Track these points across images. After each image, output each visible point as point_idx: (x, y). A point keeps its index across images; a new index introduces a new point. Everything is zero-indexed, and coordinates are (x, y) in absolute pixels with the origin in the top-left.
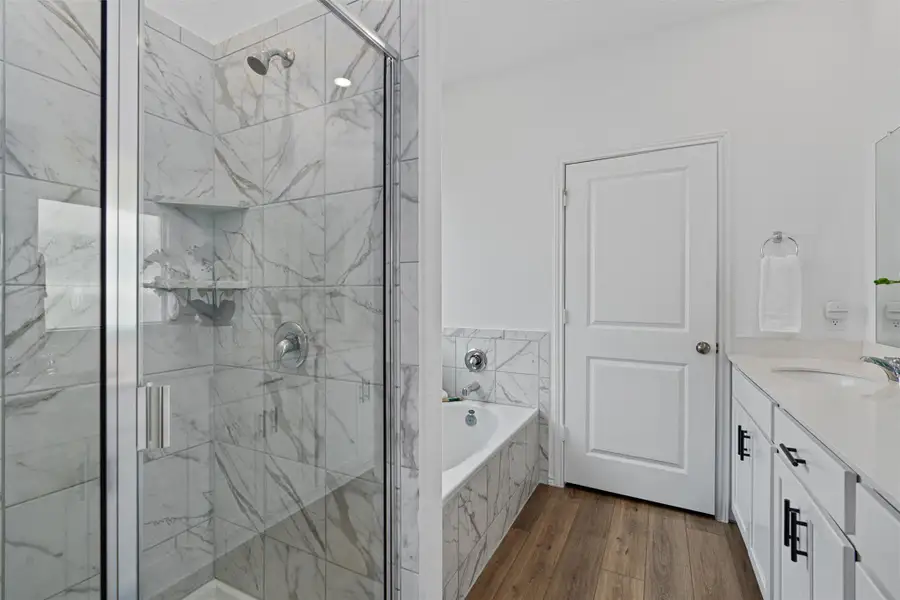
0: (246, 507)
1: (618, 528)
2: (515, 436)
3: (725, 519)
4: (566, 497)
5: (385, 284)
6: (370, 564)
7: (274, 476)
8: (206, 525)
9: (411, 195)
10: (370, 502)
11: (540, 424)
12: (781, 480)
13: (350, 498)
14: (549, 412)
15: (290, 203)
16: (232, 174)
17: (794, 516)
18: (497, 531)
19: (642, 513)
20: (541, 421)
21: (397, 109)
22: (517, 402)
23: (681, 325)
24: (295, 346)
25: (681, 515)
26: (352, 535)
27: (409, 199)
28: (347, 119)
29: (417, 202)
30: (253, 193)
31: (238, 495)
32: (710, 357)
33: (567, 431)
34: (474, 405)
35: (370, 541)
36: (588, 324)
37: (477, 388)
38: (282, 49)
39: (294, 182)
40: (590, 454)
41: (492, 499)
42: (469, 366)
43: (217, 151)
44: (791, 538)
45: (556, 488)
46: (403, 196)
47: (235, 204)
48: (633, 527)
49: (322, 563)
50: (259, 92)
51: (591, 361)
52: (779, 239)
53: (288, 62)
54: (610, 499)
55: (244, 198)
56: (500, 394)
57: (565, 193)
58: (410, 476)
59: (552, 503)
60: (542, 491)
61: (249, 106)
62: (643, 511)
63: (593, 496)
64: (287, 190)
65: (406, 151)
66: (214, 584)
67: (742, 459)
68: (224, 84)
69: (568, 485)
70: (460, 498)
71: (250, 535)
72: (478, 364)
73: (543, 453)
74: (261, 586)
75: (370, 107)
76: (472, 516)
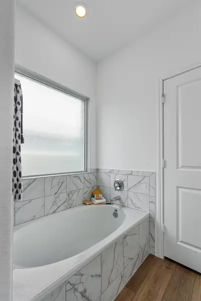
11: (150, 221)
14: (155, 215)
22: (138, 208)
33: (165, 227)
34: (118, 207)
36: (178, 167)
37: (119, 199)
40: (179, 243)
42: (115, 187)
45: (159, 258)
51: (179, 189)
56: (130, 203)
57: (163, 95)
60: (151, 258)
69: (166, 258)
72: (120, 187)
73: (151, 237)
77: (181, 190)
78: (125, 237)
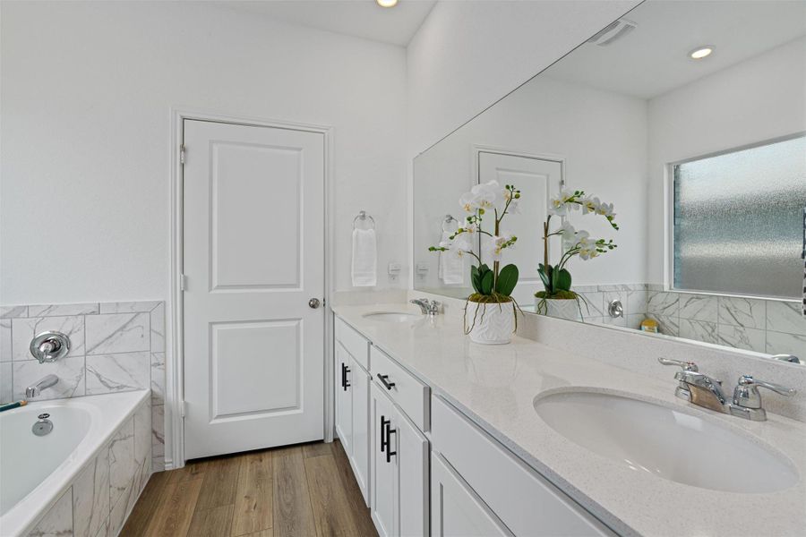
1: (244, 488)
2: (118, 430)
3: (330, 440)
4: (187, 476)
11: (153, 406)
12: (375, 400)
14: (165, 390)
17: (388, 427)
19: (267, 461)
20: (155, 402)
22: (120, 388)
23: (298, 285)
25: (298, 450)
32: (319, 310)
33: (186, 405)
34: (49, 406)
37: (53, 383)
40: (213, 422)
42: (38, 355)
44: (385, 444)
45: (174, 471)
48: (259, 478)
51: (214, 326)
52: (363, 217)
54: (236, 459)
56: (92, 383)
57: (183, 149)
59: (170, 490)
60: (157, 480)
62: (267, 458)
67: (345, 389)
69: (189, 462)
72: (56, 350)
73: (157, 437)
77: (216, 328)
78: (112, 445)
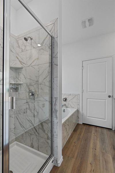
0: (22, 126)
1: (93, 131)
2: (73, 113)
3: (114, 129)
4: (83, 126)
5: (51, 82)
6: (48, 137)
7: (28, 120)
8: (14, 130)
9: (56, 64)
10: (48, 125)
11: (77, 112)
13: (44, 124)
14: (79, 109)
15: (32, 66)
16: (20, 61)
18: (70, 132)
19: (98, 129)
20: (78, 111)
21: (54, 48)
22: (73, 107)
23: (105, 92)
24: (33, 95)
25: (105, 129)
26: (44, 131)
27: (56, 65)
28: (43, 50)
29: (58, 65)
30: (24, 65)
31: (21, 124)
32: (111, 98)
33: (83, 113)
34: (65, 108)
35: (48, 132)
36: (87, 92)
37: (65, 105)
38: (30, 36)
39: (33, 62)
40: (87, 117)
41: (69, 125)
42: (64, 101)
43: (16, 57)
45: (81, 124)
46: (55, 64)
47: (21, 67)
48: (96, 131)
49: (38, 137)
50: (25, 45)
51: (88, 100)
53: (31, 39)
54: (91, 126)
55: (22, 66)
56: (70, 106)
57: (83, 67)
58: (56, 119)
59: (80, 127)
60: (78, 125)
61: (23, 48)
63: (88, 125)
64: (31, 64)
65: (56, 55)
66: (16, 142)
68: (18, 44)
69: (83, 124)
70: (64, 125)
71: (23, 132)
72: (65, 100)
73: (78, 117)
74: (25, 142)
75: (48, 47)
76: (66, 128)
